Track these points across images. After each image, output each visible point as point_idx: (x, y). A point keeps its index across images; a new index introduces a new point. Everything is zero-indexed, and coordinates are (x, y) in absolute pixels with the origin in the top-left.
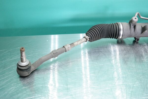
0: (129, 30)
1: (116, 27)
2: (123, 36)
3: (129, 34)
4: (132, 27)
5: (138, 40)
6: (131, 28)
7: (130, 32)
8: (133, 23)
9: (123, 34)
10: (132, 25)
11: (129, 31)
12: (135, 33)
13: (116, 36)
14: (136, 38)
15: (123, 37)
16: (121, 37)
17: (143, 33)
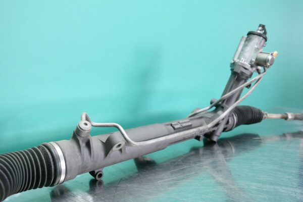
0: (78, 154)
1: (46, 154)
2: (68, 172)
3: (81, 163)
4: (83, 145)
5: (100, 175)
6: (82, 148)
7: (83, 159)
8: (83, 135)
9: (68, 166)
10: (83, 141)
11: (80, 157)
12: (92, 159)
13: (49, 178)
14: (96, 172)
15: (68, 176)
16: (62, 178)
17: (108, 156)
